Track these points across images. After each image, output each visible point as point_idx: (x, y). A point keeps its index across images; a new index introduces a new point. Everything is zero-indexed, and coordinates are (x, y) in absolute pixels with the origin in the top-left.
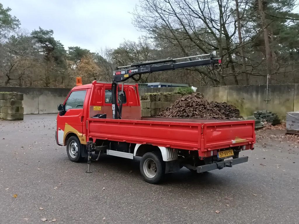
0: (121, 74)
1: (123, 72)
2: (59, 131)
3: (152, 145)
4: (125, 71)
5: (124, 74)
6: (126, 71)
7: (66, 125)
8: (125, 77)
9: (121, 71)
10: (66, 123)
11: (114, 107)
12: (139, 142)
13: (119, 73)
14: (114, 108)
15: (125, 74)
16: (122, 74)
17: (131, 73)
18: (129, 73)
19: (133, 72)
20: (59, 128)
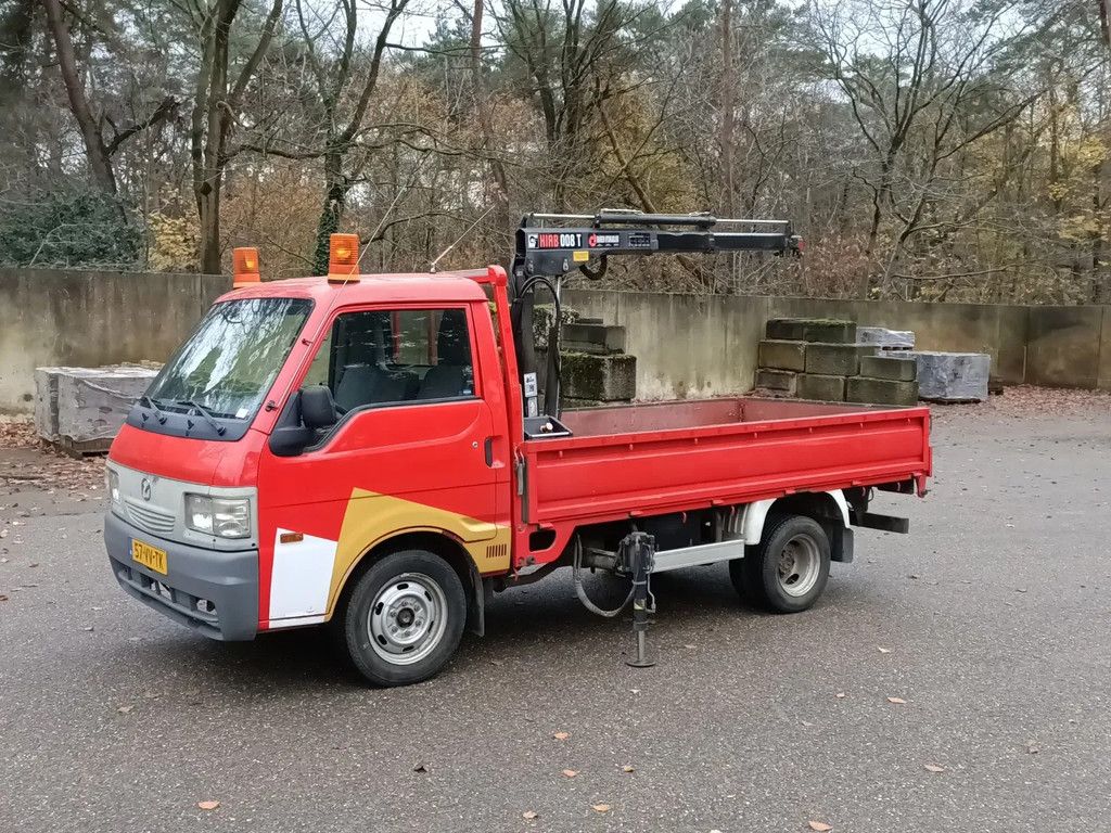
0: (560, 247)
1: (567, 241)
2: (280, 550)
3: (812, 491)
4: (575, 234)
5: (570, 247)
6: (579, 236)
7: (350, 501)
8: (575, 259)
9: (559, 234)
10: (357, 492)
11: (534, 383)
12: (761, 494)
13: (551, 241)
14: (532, 387)
15: (576, 247)
16: (562, 245)
17: (595, 247)
18: (590, 247)
19: (604, 244)
20: (281, 532)
